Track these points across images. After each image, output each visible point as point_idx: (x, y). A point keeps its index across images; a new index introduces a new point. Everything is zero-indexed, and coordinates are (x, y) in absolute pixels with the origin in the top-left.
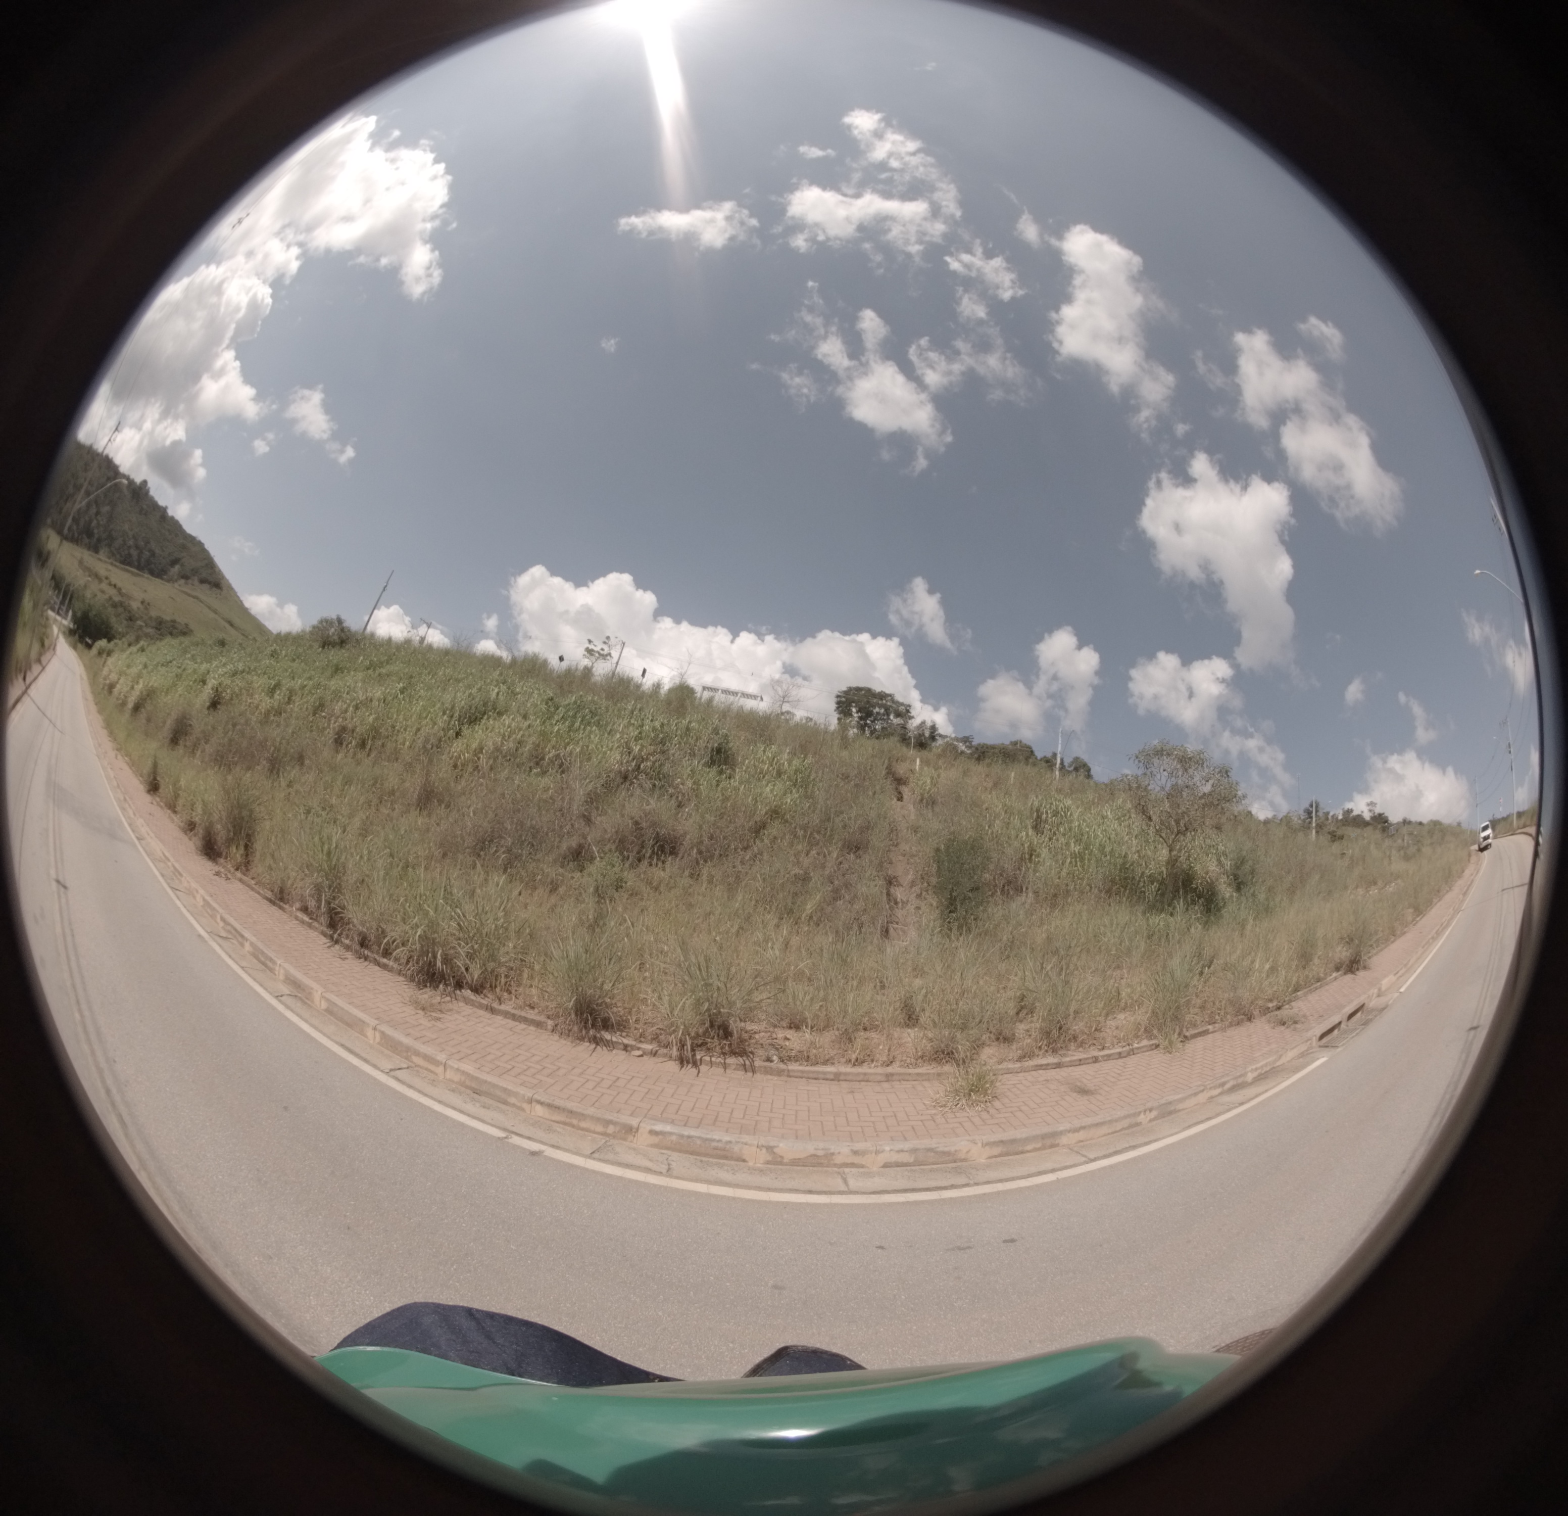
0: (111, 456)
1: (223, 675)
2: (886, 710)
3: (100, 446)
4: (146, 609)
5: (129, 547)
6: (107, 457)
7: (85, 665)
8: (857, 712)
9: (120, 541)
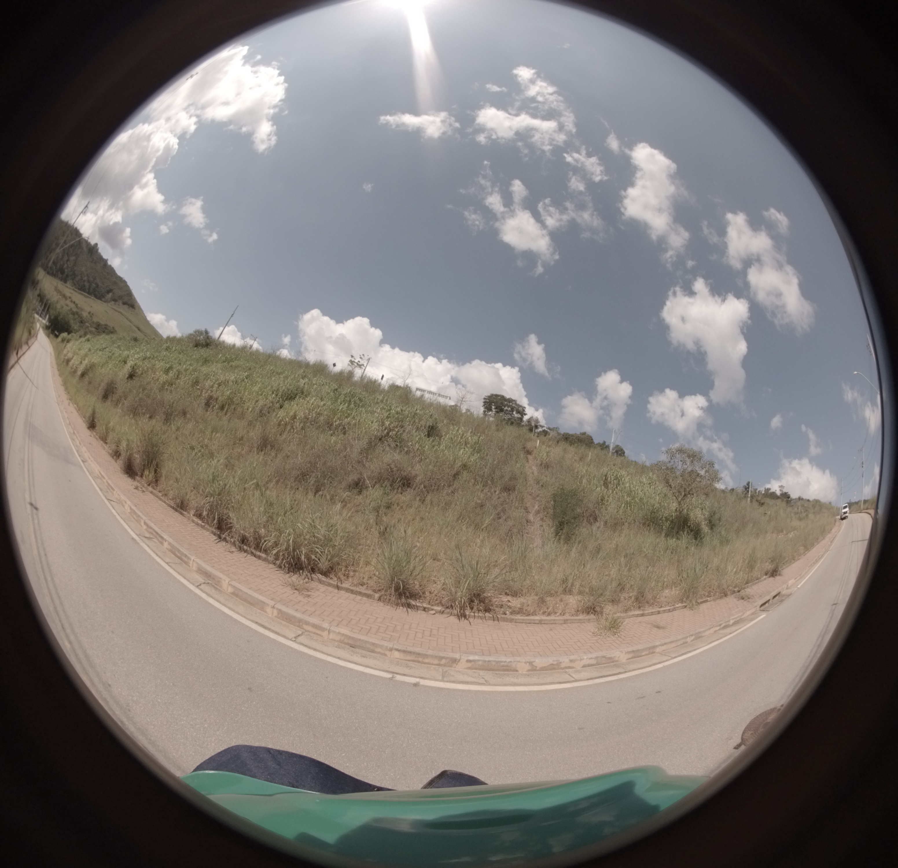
0: (78, 228)
1: (138, 359)
2: (512, 409)
3: (72, 222)
4: (91, 316)
5: (84, 281)
6: (76, 228)
7: (53, 347)
8: (495, 409)
9: (79, 277)
